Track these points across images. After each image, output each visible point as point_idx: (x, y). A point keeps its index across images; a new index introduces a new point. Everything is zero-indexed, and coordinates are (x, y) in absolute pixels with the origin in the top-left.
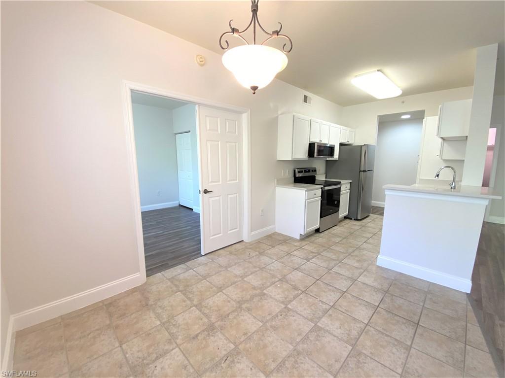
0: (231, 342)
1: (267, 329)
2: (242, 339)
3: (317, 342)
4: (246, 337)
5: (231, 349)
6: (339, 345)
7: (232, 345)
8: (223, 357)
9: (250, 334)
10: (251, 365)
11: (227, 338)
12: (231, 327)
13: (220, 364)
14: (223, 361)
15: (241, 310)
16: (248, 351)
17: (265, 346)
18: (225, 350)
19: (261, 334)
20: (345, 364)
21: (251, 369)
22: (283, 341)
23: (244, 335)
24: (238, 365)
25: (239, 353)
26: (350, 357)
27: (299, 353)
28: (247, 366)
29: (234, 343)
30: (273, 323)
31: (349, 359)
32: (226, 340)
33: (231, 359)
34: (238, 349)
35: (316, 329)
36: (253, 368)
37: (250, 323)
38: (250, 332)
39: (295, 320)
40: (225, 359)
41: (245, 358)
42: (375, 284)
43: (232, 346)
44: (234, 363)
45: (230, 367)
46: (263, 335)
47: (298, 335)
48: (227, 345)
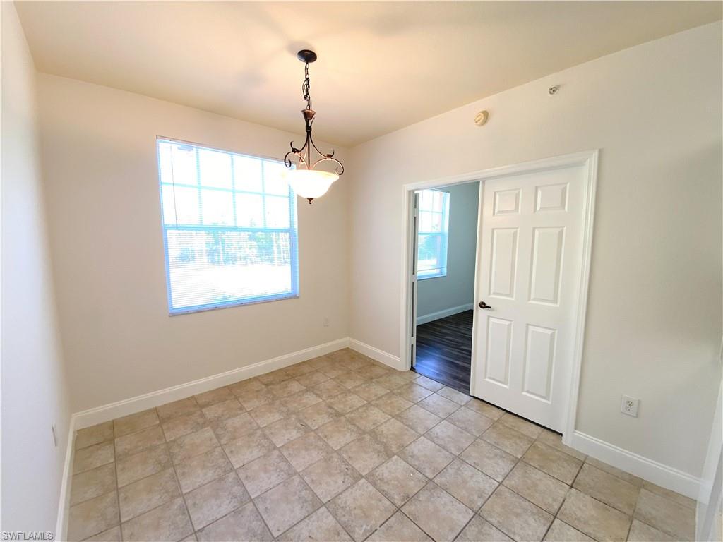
1: (328, 453)
3: (297, 497)
6: (284, 521)
17: (307, 450)
19: (323, 448)
20: (260, 517)
22: (309, 465)
26: (264, 528)
27: (290, 475)
30: (336, 460)
31: (263, 524)
35: (316, 504)
39: (336, 482)
46: (321, 450)
47: (313, 480)
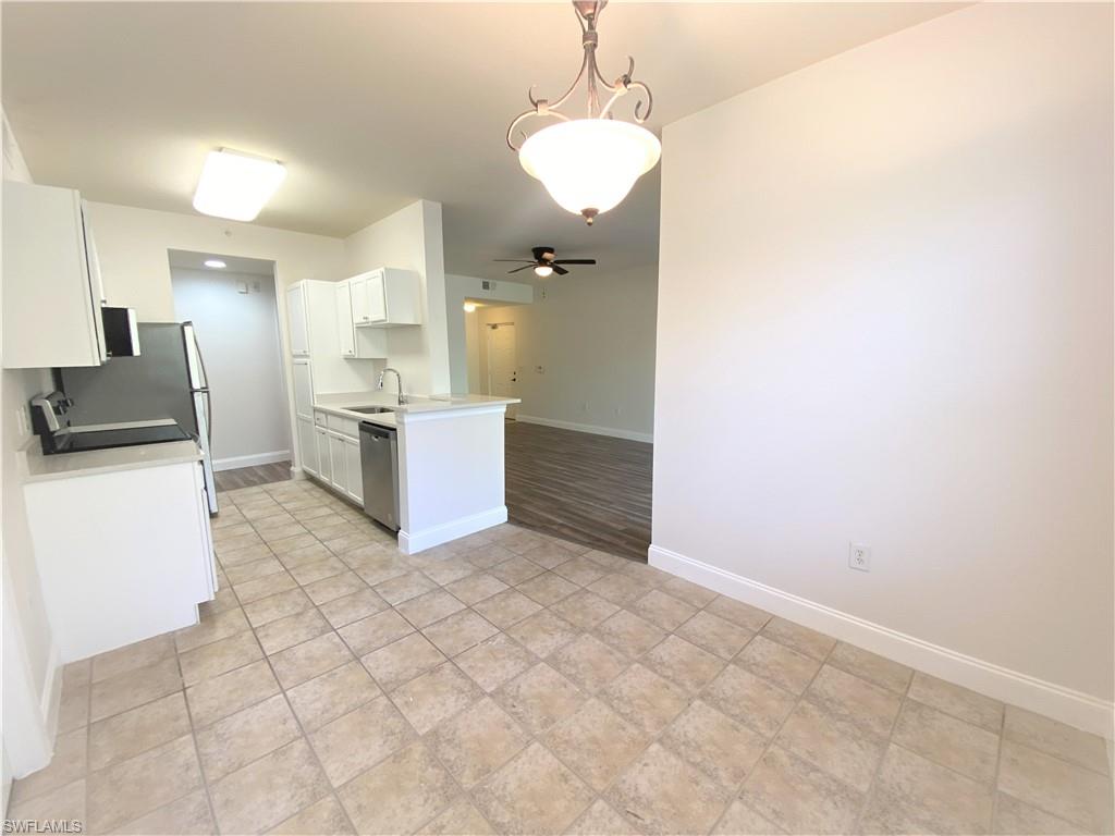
0: (588, 810)
1: (552, 735)
2: (579, 784)
4: (574, 777)
5: (607, 808)
7: (596, 806)
8: (631, 823)
9: (564, 769)
10: (639, 766)
11: (575, 821)
12: (542, 813)
13: (646, 827)
14: (640, 821)
15: (484, 790)
16: (607, 771)
17: (595, 741)
18: (610, 820)
19: (564, 746)
21: (646, 765)
22: (579, 710)
23: (566, 781)
24: (643, 789)
25: (615, 790)
28: (641, 772)
29: (591, 802)
30: (534, 722)
32: (583, 821)
33: (632, 804)
34: (603, 792)
36: (644, 762)
37: (531, 768)
38: (559, 769)
39: (530, 686)
40: (633, 819)
41: (624, 777)
42: (468, 573)
43: (599, 805)
44: (640, 798)
45: (648, 806)
46: (566, 742)
48: (596, 819)
